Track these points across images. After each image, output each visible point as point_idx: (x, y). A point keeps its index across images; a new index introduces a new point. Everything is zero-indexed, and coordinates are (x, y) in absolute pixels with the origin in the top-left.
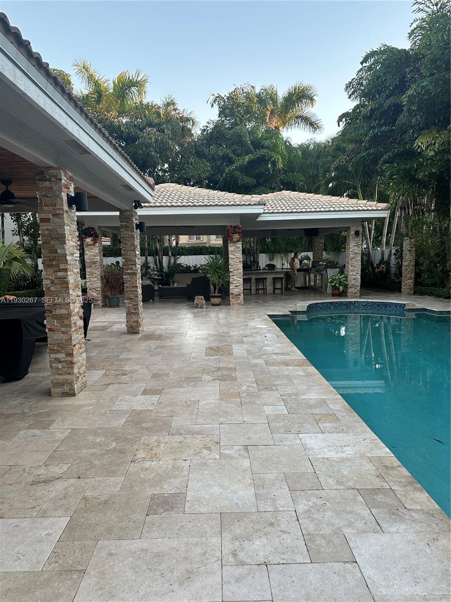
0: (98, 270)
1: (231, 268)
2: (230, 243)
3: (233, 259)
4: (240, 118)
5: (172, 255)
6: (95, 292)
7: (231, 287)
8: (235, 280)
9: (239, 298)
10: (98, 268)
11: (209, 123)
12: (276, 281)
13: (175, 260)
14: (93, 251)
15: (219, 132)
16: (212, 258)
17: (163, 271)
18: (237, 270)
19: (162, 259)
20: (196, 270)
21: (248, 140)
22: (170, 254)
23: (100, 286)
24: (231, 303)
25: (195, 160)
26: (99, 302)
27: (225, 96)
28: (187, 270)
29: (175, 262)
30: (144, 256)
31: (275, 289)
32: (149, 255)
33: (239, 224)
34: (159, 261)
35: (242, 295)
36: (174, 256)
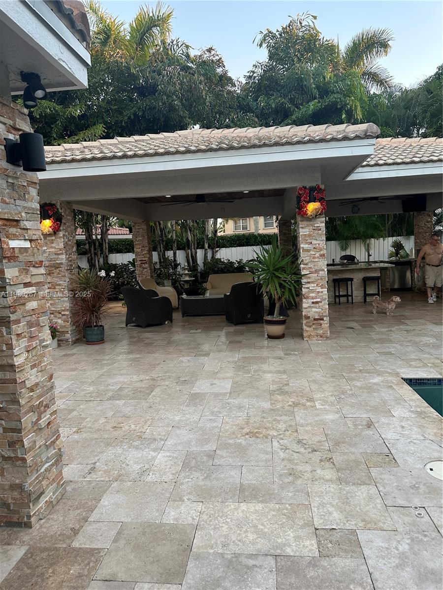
0: (63, 279)
1: (304, 269)
2: (301, 221)
3: (308, 251)
4: (298, 58)
5: (209, 247)
6: (59, 318)
7: (304, 305)
8: (312, 291)
9: (321, 325)
10: (65, 276)
11: (256, 67)
12: (367, 282)
13: (213, 254)
14: (53, 245)
15: (271, 79)
16: (267, 251)
17: (197, 270)
18: (317, 271)
19: (196, 253)
20: (240, 268)
21: (312, 83)
22: (206, 246)
23: (68, 308)
24: (305, 334)
25: (238, 117)
26: (68, 336)
27: (278, 31)
28: (229, 268)
29: (213, 257)
30: (172, 250)
31: (366, 295)
32: (179, 249)
33: (319, 183)
34: (192, 257)
35: (326, 319)
36: (212, 249)
